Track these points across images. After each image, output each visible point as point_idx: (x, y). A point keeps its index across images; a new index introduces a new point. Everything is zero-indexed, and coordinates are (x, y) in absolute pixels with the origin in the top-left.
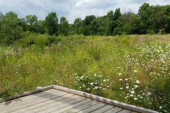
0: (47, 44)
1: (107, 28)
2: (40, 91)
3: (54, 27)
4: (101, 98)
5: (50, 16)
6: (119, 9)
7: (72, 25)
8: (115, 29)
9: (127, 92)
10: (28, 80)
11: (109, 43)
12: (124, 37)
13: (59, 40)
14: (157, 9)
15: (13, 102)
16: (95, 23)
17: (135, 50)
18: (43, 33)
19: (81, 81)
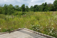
0: (22, 15)
1: (42, 9)
2: (20, 30)
3: (24, 9)
4: (40, 33)
5: (23, 5)
7: (30, 8)
8: (45, 9)
9: (49, 31)
10: (16, 26)
11: (43, 14)
12: (48, 12)
13: (26, 13)
15: (11, 33)
16: (37, 7)
17: (52, 17)
18: (20, 11)
19: (33, 27)
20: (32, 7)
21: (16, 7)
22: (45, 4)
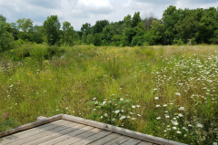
0: (46, 58)
1: (124, 37)
6: (139, 13)
7: (79, 33)
13: (63, 51)
14: (186, 13)
16: (108, 30)
18: (40, 42)
19: (102, 108)
20: (85, 26)
21: (20, 27)
22: (134, 18)
